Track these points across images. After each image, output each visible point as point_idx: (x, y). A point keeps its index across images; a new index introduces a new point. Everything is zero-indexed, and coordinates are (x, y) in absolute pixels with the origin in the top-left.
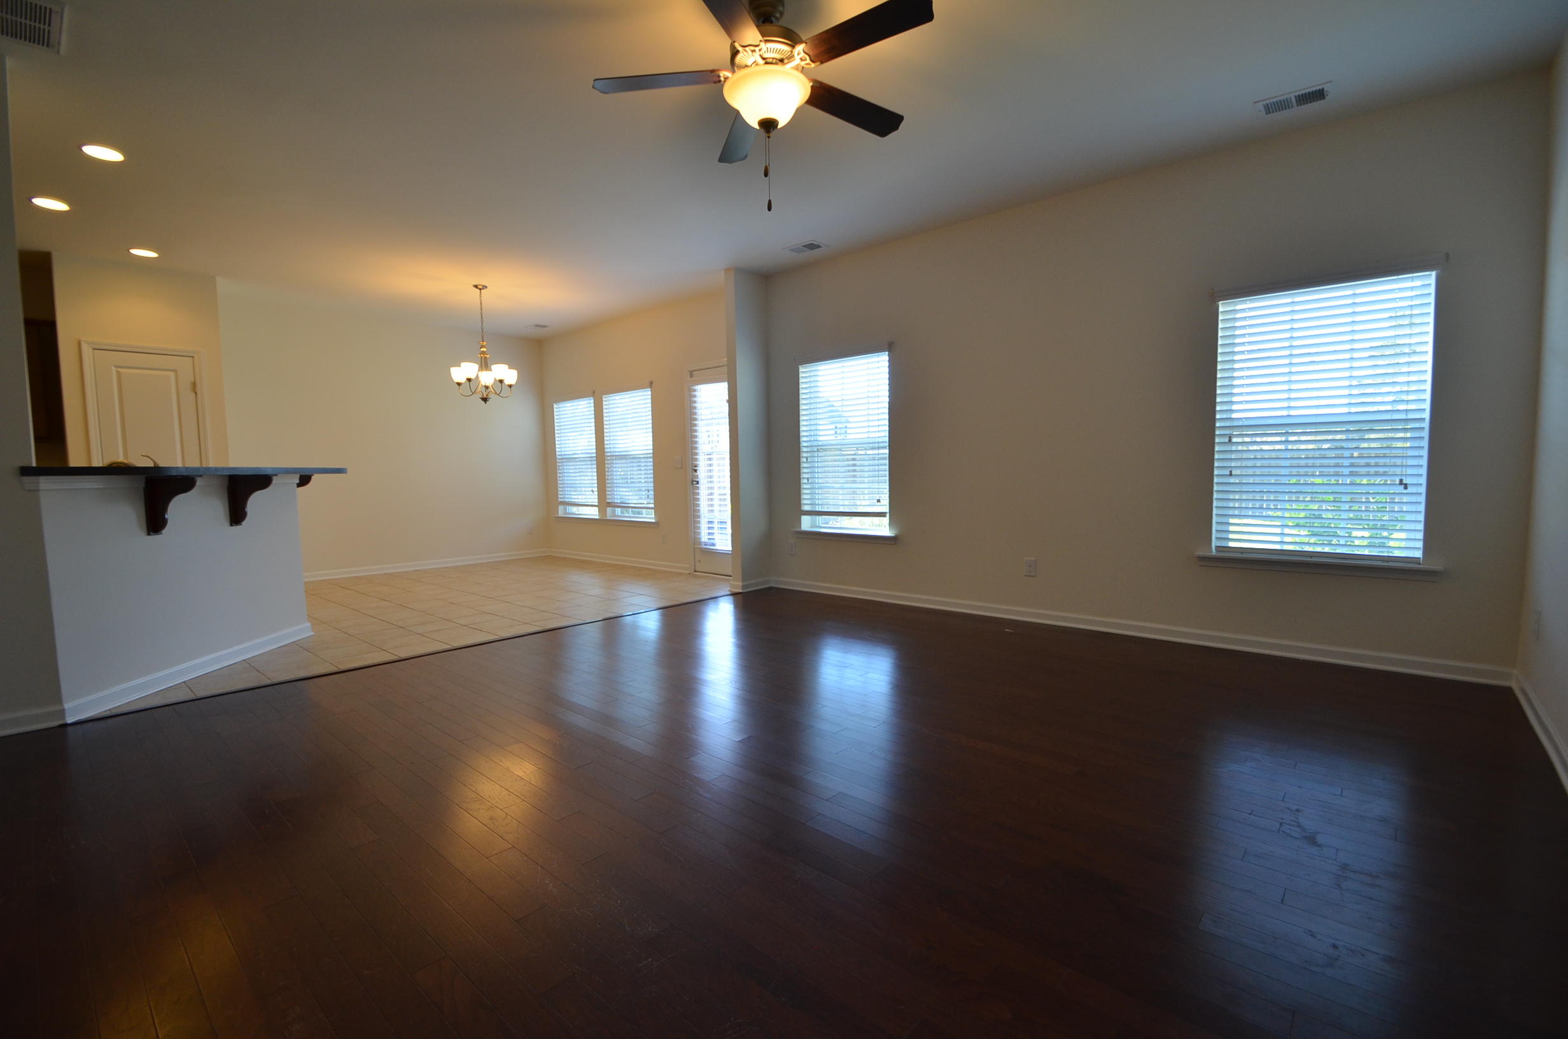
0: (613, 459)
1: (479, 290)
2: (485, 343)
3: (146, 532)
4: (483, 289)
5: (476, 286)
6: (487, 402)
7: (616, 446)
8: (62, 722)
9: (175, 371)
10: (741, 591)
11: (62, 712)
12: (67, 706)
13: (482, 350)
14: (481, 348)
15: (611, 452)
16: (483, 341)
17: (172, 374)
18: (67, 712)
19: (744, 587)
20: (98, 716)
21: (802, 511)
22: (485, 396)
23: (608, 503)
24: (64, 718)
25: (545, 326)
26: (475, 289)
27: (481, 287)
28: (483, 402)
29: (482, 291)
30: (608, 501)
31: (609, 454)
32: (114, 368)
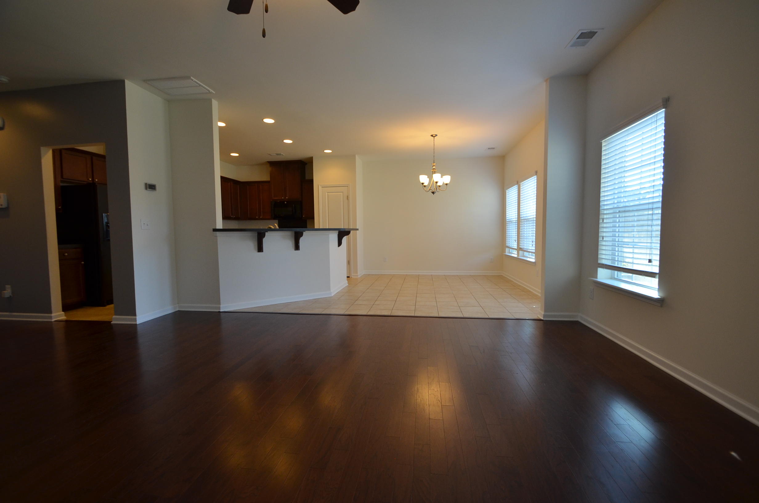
0: (525, 221)
1: (433, 137)
2: (435, 164)
3: (257, 251)
4: (435, 136)
5: (432, 136)
6: (435, 194)
7: (528, 213)
8: (219, 311)
9: (343, 192)
10: (542, 319)
11: (219, 308)
12: (221, 306)
13: (434, 167)
14: (433, 167)
15: (524, 217)
16: (434, 163)
17: (342, 193)
18: (221, 308)
19: (544, 316)
20: (235, 311)
21: (599, 264)
22: (433, 191)
23: (520, 248)
24: (220, 310)
25: (494, 148)
26: (431, 137)
27: (434, 136)
28: (432, 194)
29: (435, 137)
30: (520, 247)
31: (522, 219)
32: (327, 193)
